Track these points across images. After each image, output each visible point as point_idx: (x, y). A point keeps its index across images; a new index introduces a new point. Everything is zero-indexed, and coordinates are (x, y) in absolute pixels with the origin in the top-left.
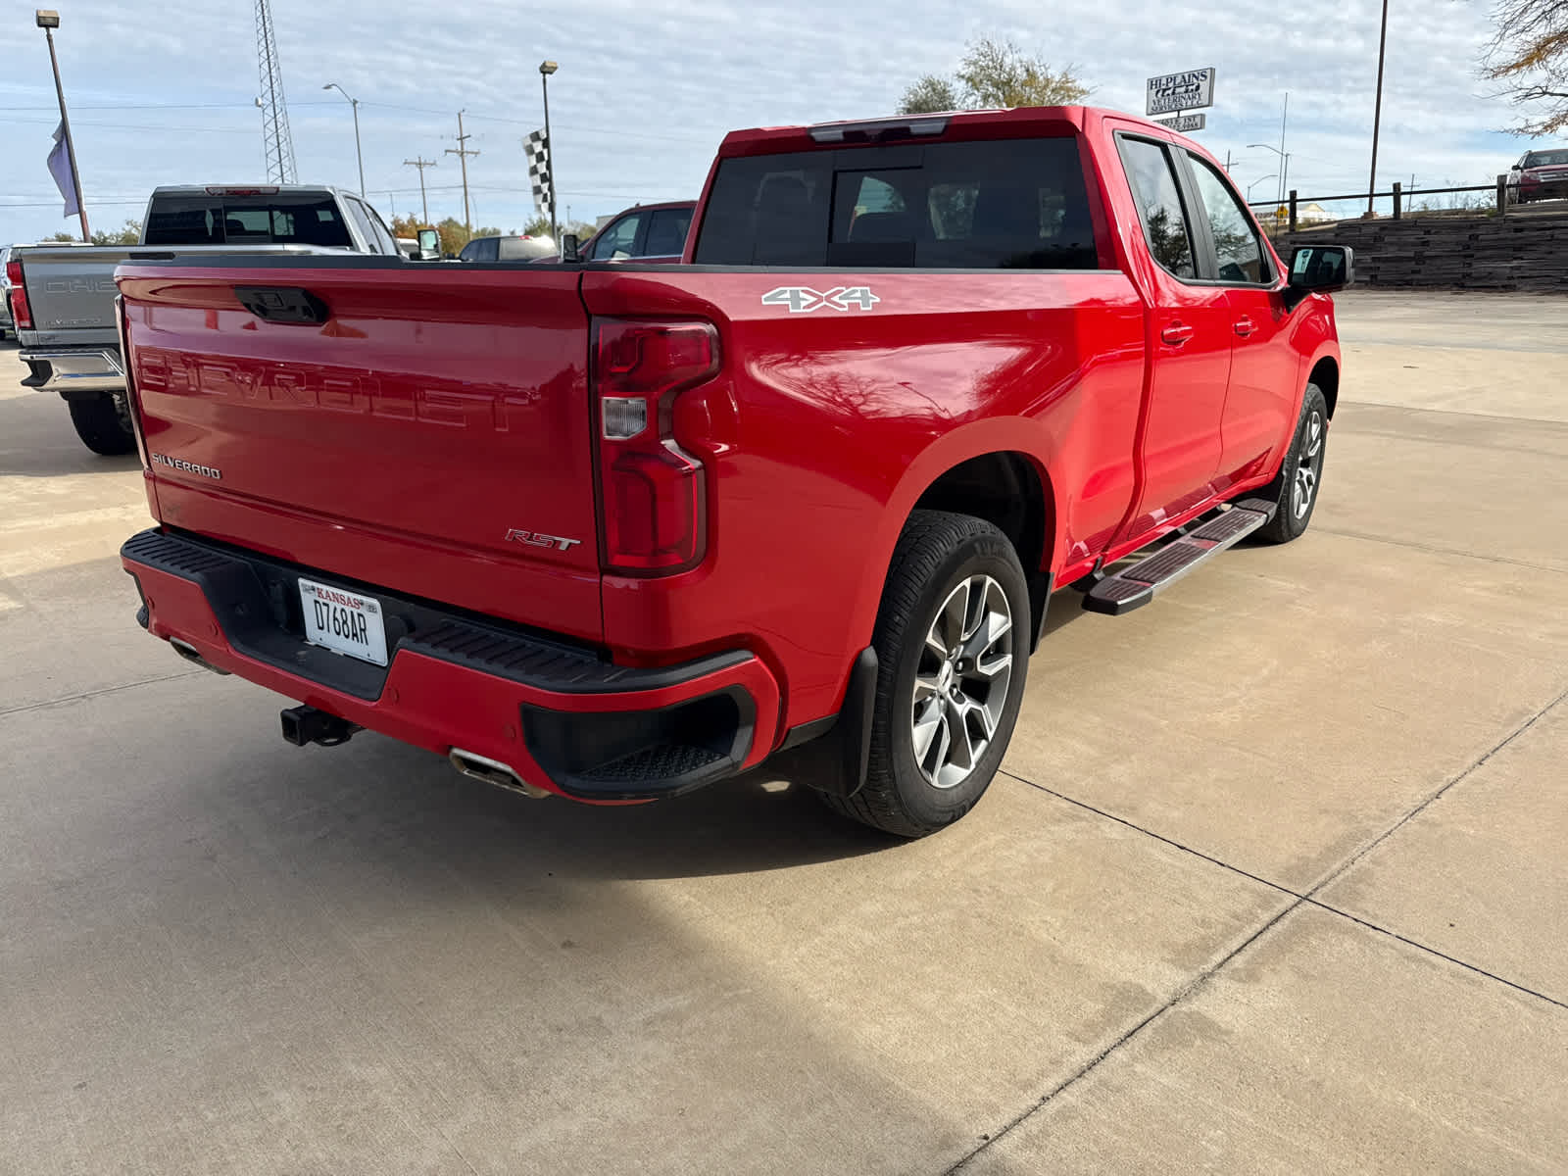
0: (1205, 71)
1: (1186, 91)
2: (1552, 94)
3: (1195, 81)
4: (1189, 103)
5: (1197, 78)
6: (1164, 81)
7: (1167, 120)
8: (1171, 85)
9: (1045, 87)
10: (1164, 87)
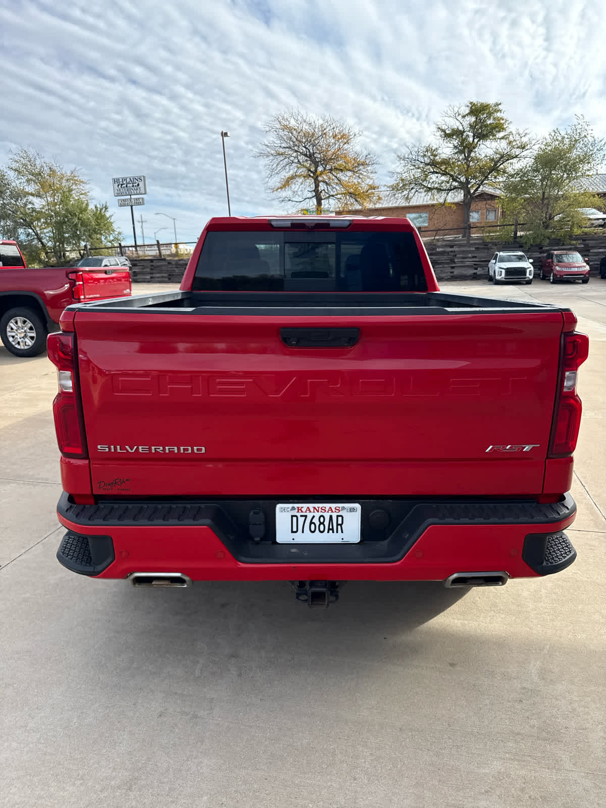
0: (140, 177)
1: (133, 186)
2: (292, 201)
3: (137, 181)
4: (135, 192)
5: (137, 180)
6: (121, 180)
7: (125, 199)
8: (125, 182)
9: (62, 178)
10: (121, 183)
